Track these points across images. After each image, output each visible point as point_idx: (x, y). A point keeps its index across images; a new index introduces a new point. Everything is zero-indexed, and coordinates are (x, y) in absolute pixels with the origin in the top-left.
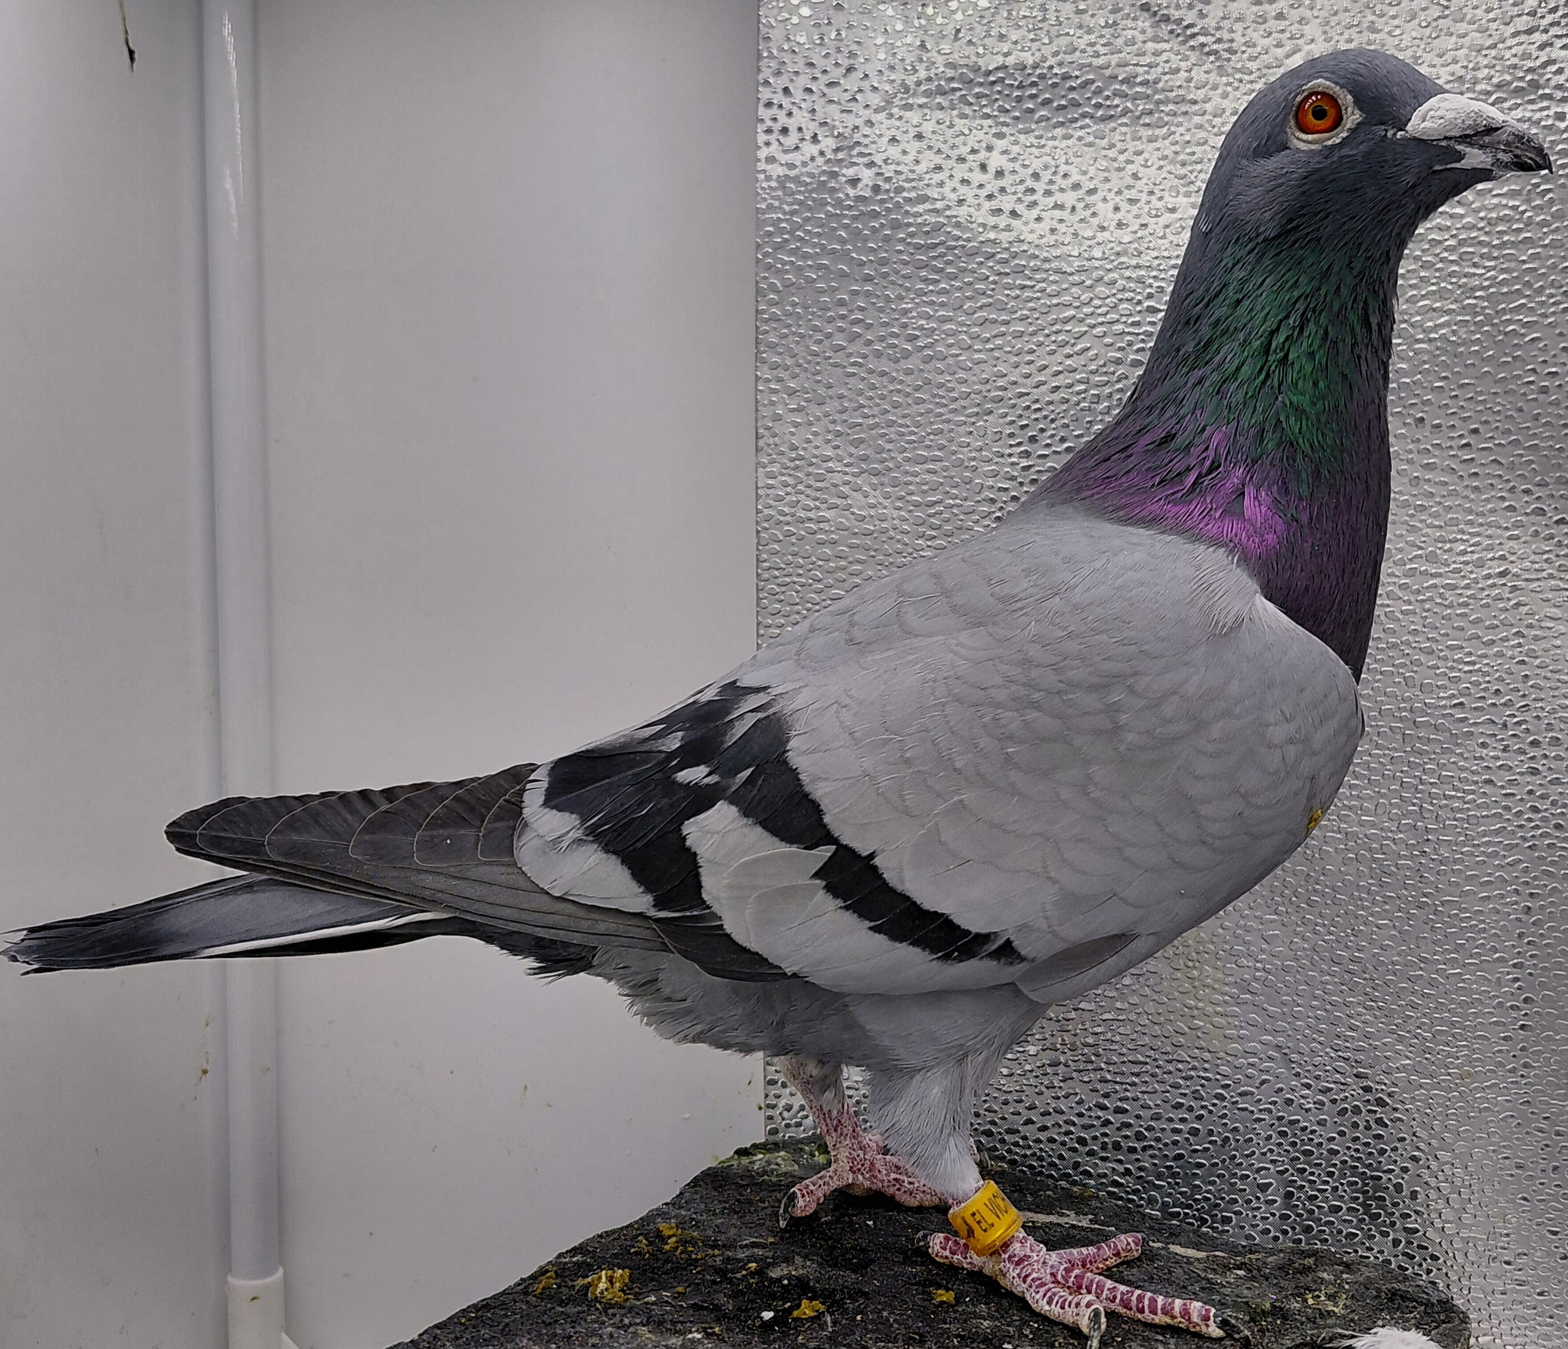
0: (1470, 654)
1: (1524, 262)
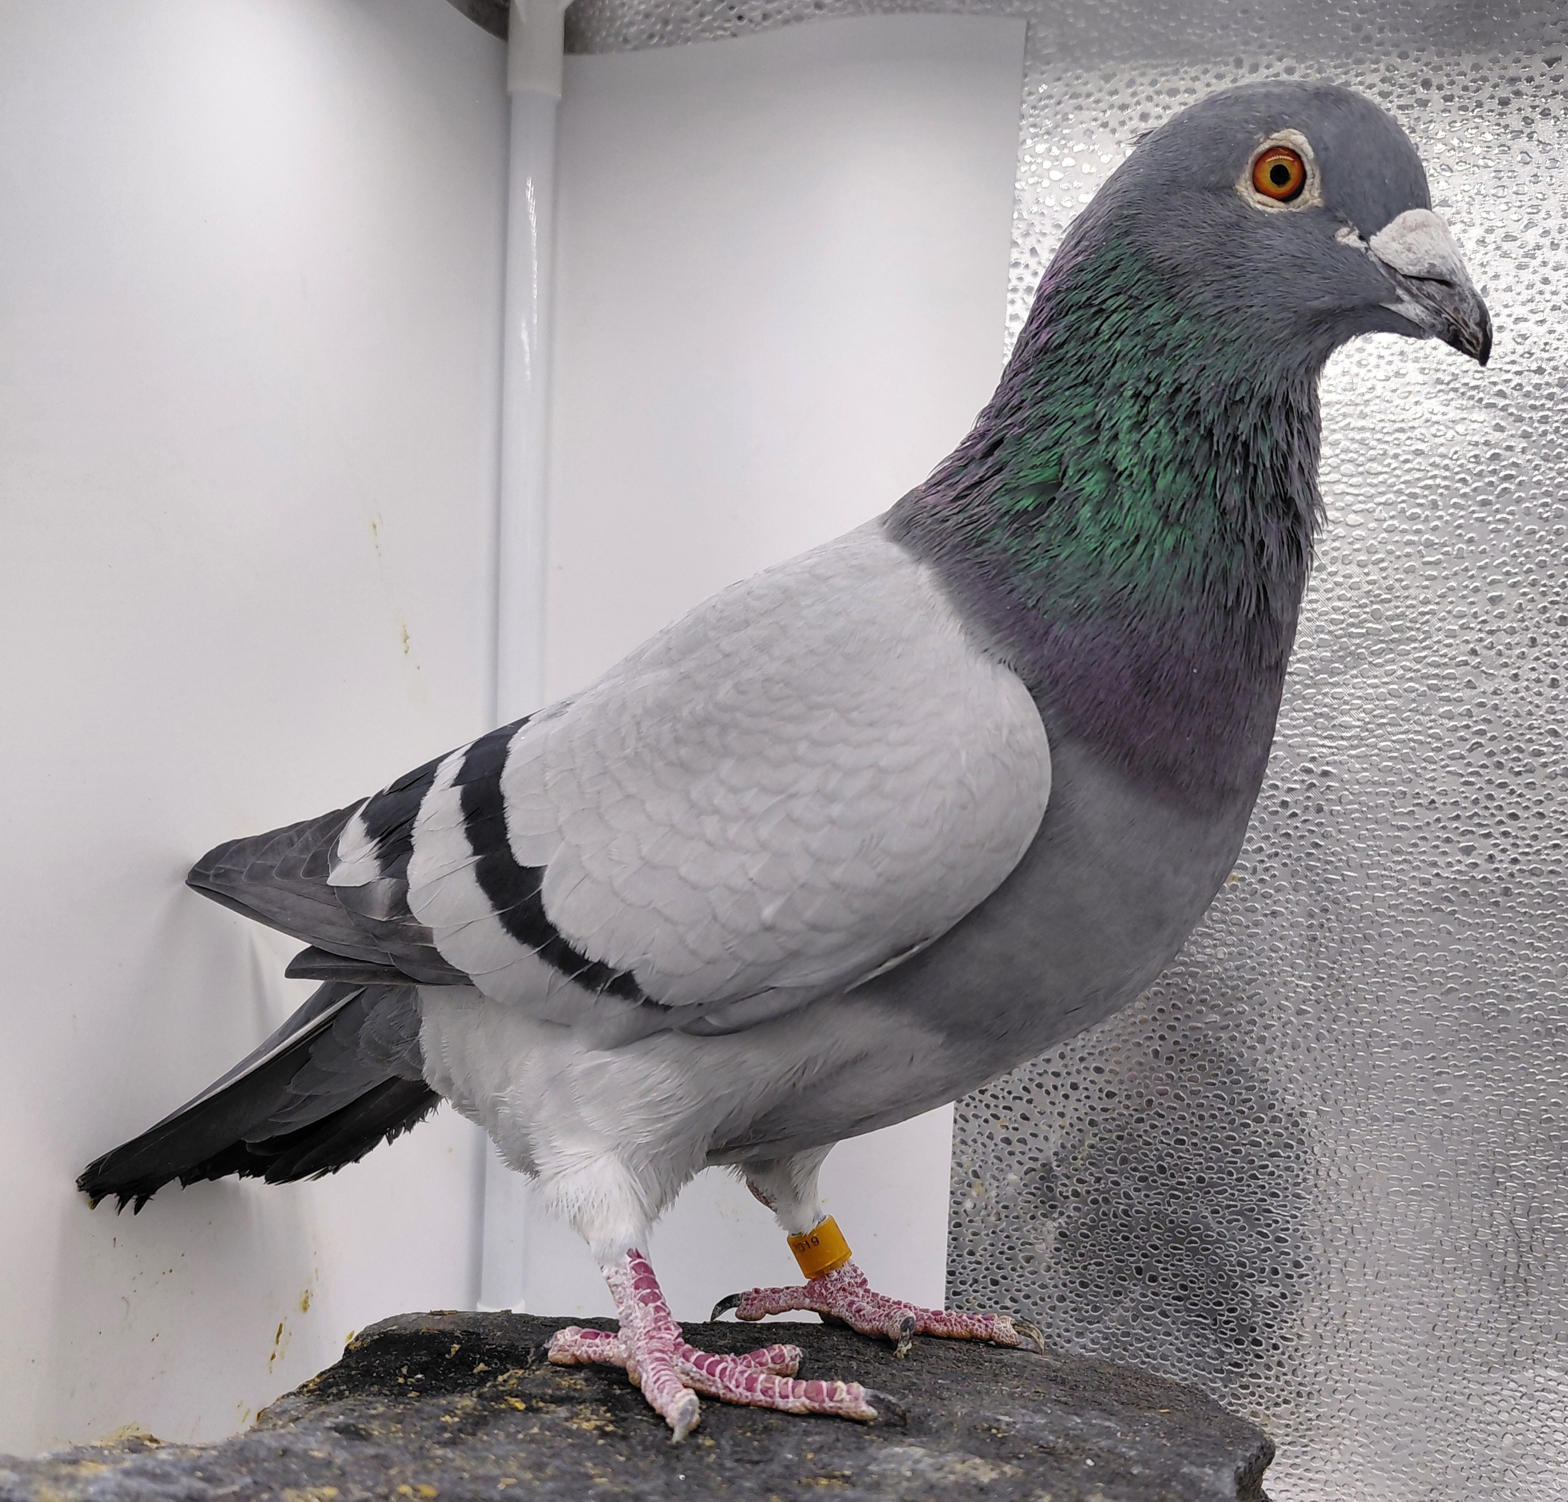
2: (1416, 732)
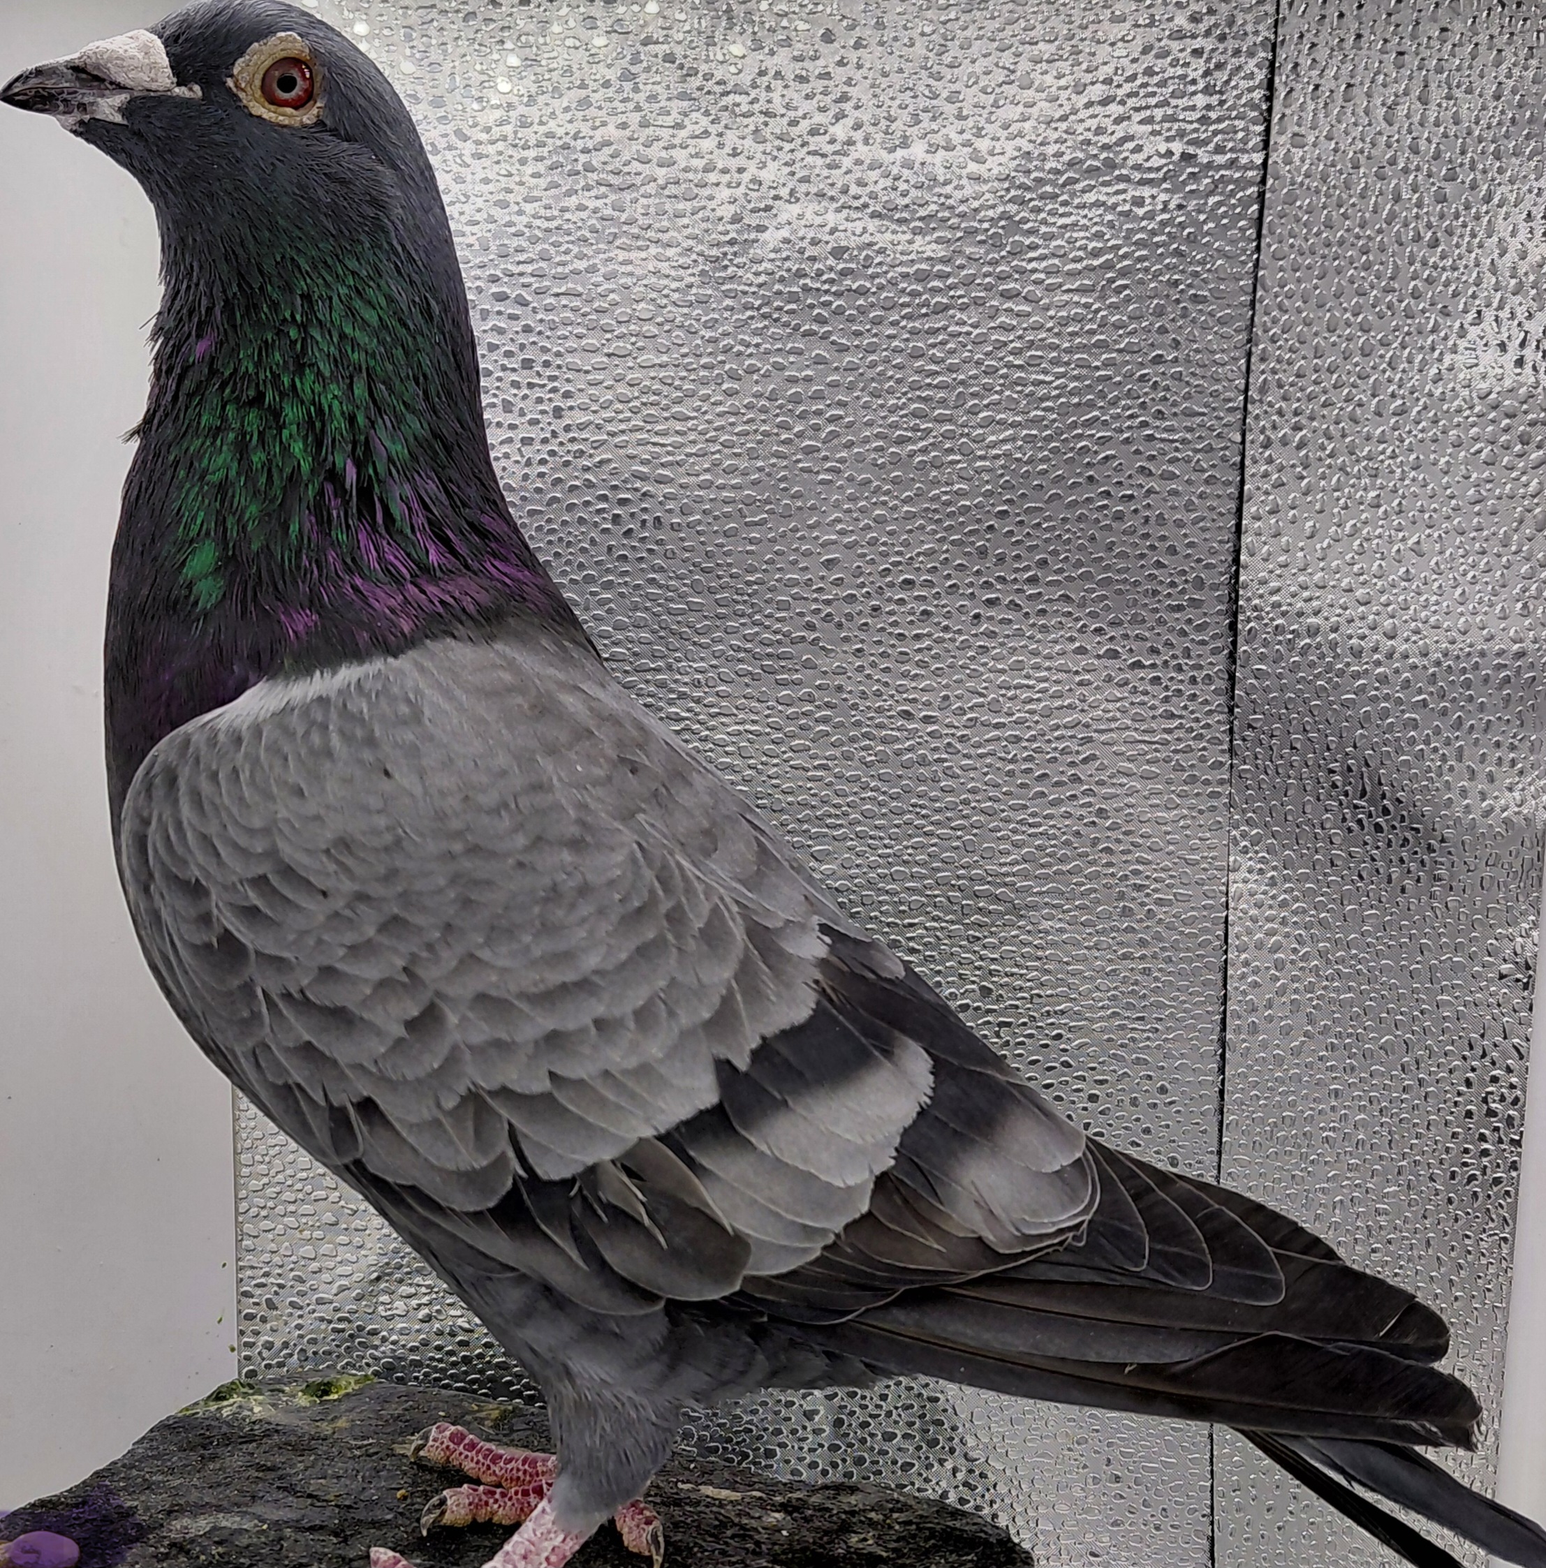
0: (1033, 815)
1: (1097, 368)
2: (754, 722)
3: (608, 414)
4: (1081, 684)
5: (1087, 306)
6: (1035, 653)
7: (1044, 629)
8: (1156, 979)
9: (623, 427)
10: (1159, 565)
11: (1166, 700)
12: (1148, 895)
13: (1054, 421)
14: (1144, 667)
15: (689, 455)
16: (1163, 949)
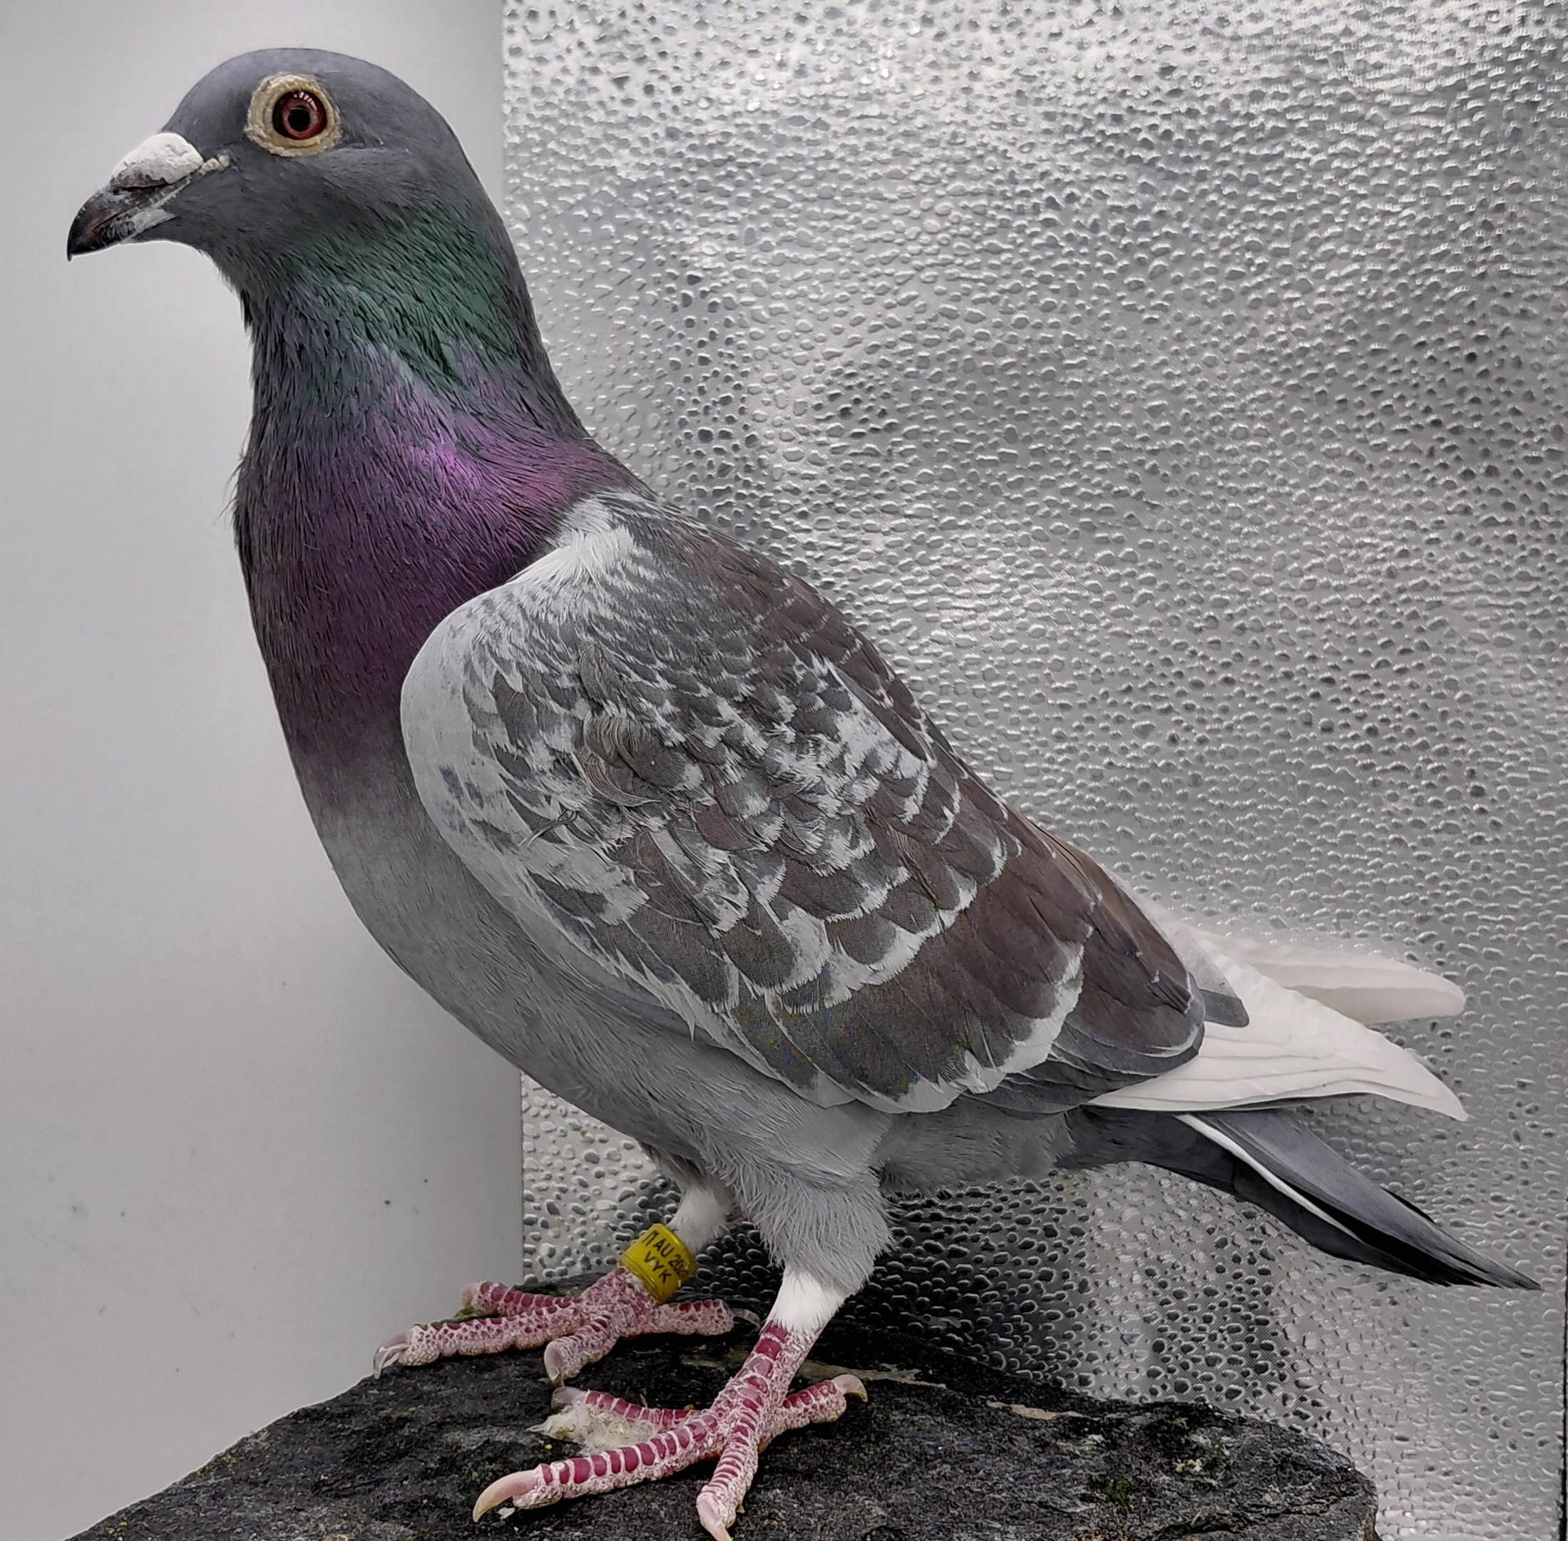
3: (913, 248)
4: (1430, 542)
5: (1438, 130)
6: (1381, 509)
7: (1390, 483)
8: (1511, 866)
9: (930, 261)
10: (1516, 412)
11: (1523, 560)
12: (1502, 774)
13: (1401, 255)
14: (1498, 524)
15: (1003, 292)
16: (1519, 833)
